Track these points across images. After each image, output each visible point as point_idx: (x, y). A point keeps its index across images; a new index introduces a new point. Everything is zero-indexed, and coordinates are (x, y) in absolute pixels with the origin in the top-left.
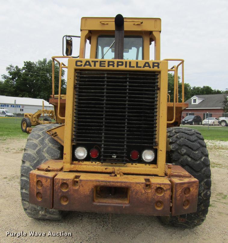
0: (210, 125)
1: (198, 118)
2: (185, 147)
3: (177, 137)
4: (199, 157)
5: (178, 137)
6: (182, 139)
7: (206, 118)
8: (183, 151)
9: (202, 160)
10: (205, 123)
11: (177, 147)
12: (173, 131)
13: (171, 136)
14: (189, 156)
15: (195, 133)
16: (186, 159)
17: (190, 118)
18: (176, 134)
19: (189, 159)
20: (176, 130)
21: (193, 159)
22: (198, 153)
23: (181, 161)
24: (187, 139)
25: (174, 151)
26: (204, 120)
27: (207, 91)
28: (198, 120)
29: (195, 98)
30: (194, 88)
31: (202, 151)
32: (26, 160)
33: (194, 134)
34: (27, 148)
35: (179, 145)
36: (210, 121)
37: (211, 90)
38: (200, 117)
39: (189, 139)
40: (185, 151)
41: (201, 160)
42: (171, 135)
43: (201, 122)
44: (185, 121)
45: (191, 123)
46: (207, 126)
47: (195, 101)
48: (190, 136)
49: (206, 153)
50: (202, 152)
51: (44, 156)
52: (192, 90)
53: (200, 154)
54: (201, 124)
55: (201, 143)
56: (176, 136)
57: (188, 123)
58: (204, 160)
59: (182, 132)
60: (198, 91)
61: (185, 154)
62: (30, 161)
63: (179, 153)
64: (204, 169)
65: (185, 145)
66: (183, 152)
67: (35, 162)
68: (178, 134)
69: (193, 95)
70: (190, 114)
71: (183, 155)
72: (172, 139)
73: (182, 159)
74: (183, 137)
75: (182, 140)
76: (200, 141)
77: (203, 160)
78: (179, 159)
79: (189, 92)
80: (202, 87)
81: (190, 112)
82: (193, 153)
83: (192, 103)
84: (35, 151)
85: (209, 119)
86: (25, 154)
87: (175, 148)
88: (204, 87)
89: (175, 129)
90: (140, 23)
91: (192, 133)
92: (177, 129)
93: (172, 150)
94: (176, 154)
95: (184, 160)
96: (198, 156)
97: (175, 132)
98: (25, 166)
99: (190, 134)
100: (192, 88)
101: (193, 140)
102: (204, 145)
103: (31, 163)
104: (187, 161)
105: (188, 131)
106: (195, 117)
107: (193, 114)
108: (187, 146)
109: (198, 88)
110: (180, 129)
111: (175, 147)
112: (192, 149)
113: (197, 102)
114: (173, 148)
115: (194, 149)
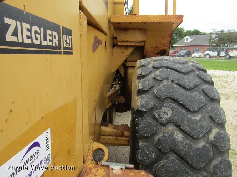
0: (198, 57)
1: (189, 52)
2: (169, 103)
3: (154, 78)
4: (205, 130)
5: (158, 78)
6: (165, 82)
7: (195, 52)
8: (165, 113)
9: (212, 136)
10: (194, 56)
11: (152, 104)
12: (150, 66)
13: (144, 76)
14: (178, 126)
15: (194, 69)
16: (170, 136)
17: (183, 52)
18: (155, 72)
19: (179, 136)
20: (157, 62)
21: (189, 135)
22: (201, 120)
23: (159, 140)
24: (178, 84)
25: (145, 112)
26: (193, 53)
27: (196, 33)
28: (189, 54)
29: (187, 38)
30: (187, 31)
31: (211, 114)
33: (192, 71)
35: (158, 98)
36: (198, 54)
37: (199, 32)
38: (190, 52)
39: (180, 82)
40: (170, 113)
41: (208, 139)
42: (143, 74)
43: (191, 55)
44: (179, 54)
45: (183, 56)
46: (196, 58)
47: (187, 40)
48: (185, 77)
49: (220, 119)
50: (211, 117)
52: (185, 32)
53: (206, 123)
54: (191, 57)
55: (209, 94)
56: (153, 75)
57: (181, 56)
58: (215, 137)
59: (168, 68)
60: (190, 33)
61: (169, 122)
63: (154, 118)
64: (215, 162)
65: (170, 98)
66: (165, 118)
68: (157, 72)
69: (186, 36)
70: (183, 50)
71: (163, 125)
72: (143, 84)
73: (160, 135)
74: (168, 79)
75: (164, 86)
76: (205, 87)
77: (213, 139)
78: (154, 134)
79: (183, 34)
80: (193, 30)
81: (183, 48)
82: (190, 121)
83: (185, 41)
85: (197, 53)
87: (147, 104)
89: (155, 61)
91: (188, 70)
92: (159, 60)
93: (140, 109)
94: (148, 119)
95: (165, 137)
96: (201, 127)
97: (154, 67)
99: (184, 71)
100: (185, 31)
101: (191, 85)
102: (216, 98)
104: (174, 141)
105: (180, 65)
106: (187, 51)
107: (185, 50)
108: (176, 101)
109: (190, 31)
110: (164, 60)
111: (147, 101)
112: (188, 109)
113: (189, 41)
114: (142, 106)
115: (192, 110)
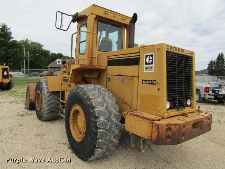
29: (59, 61)
30: (52, 54)
32: (101, 116)
34: (96, 105)
47: (59, 62)
51: (111, 110)
62: (103, 116)
67: (107, 115)
69: (58, 58)
70: (56, 71)
83: (57, 64)
84: (104, 107)
86: (98, 111)
88: (58, 53)
90: (125, 18)
98: (101, 121)
103: (105, 117)
